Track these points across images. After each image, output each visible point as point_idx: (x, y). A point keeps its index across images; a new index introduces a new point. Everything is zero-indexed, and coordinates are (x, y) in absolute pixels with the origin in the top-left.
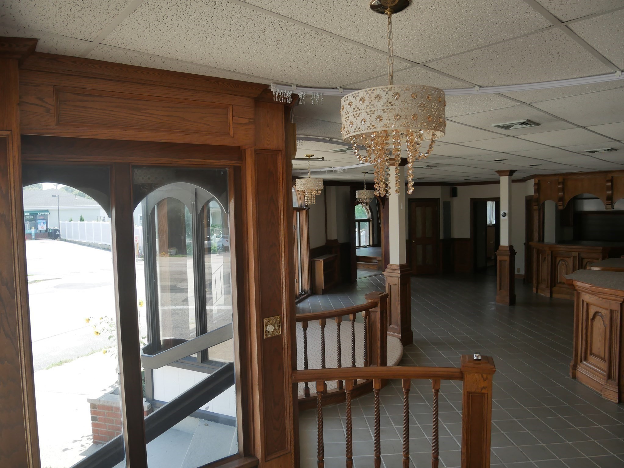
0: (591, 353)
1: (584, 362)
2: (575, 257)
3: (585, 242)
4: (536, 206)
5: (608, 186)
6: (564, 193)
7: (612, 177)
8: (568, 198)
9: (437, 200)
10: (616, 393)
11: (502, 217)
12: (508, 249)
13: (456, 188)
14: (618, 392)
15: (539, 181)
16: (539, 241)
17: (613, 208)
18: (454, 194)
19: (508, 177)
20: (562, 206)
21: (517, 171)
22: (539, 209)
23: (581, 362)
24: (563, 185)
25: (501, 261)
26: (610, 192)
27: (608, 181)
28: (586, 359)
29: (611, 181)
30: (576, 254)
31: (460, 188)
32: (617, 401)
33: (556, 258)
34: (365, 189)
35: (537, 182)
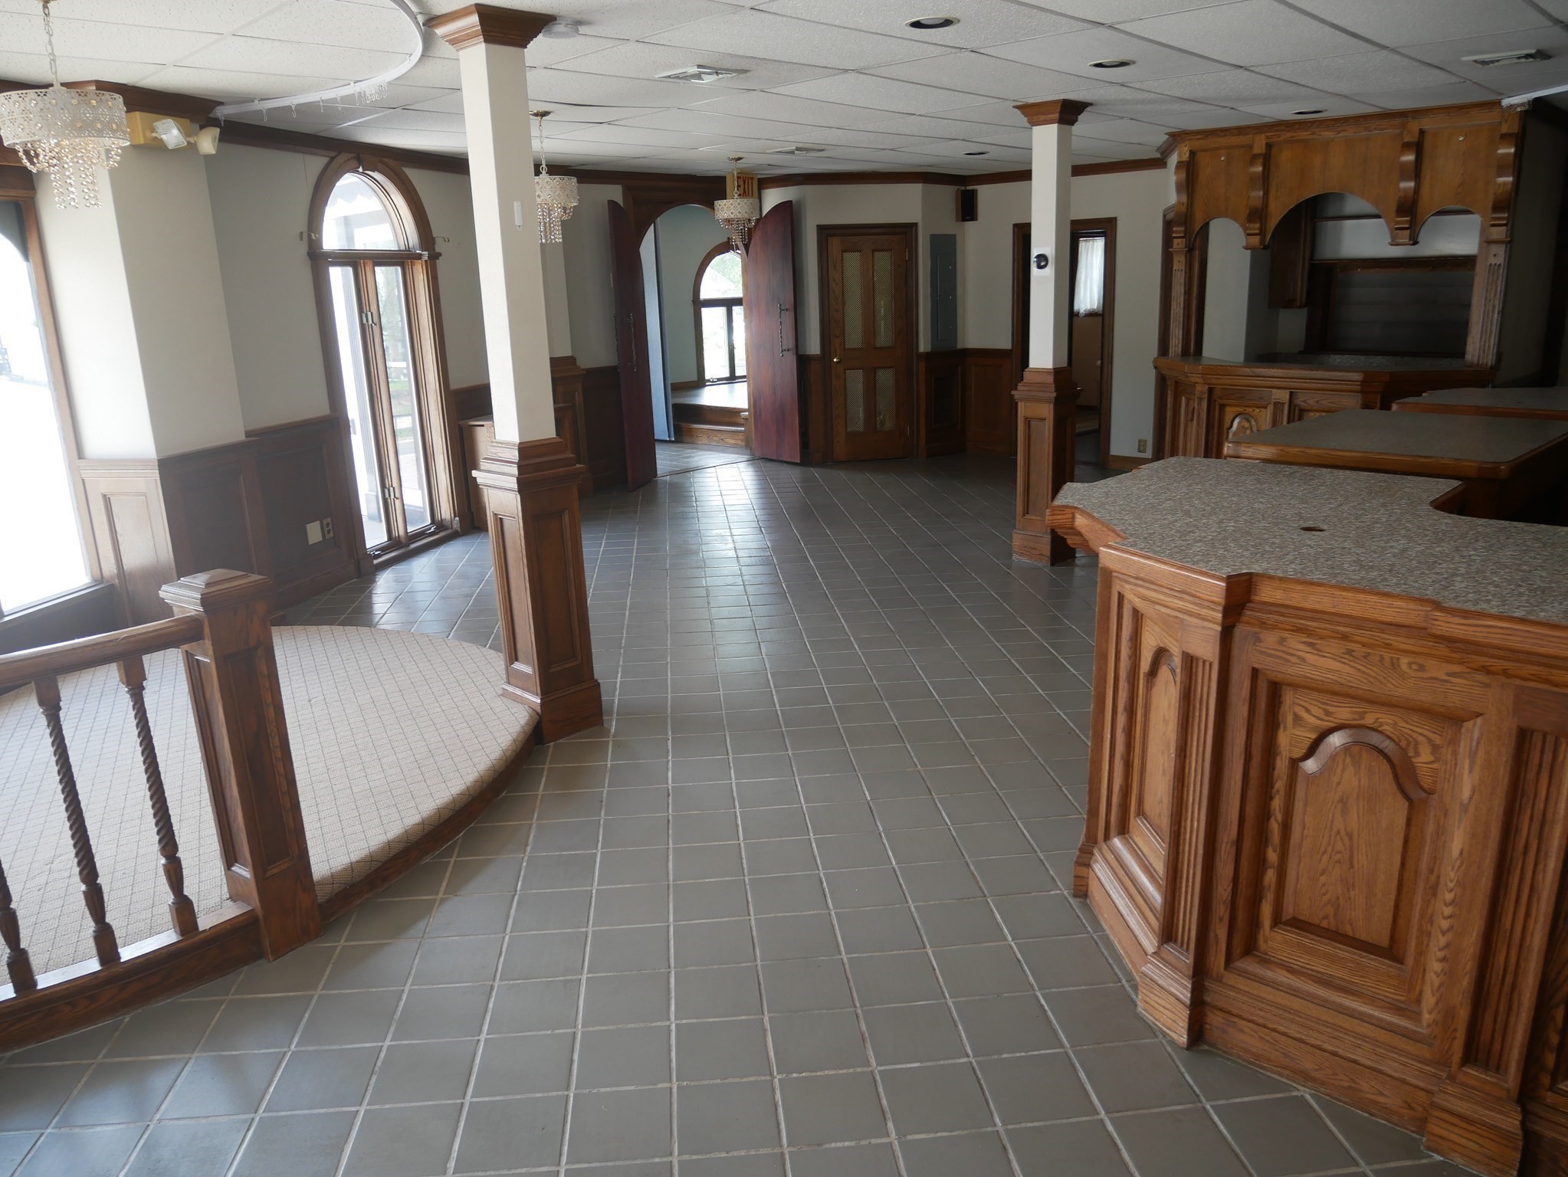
0: (1141, 813)
1: (1117, 842)
2: (1278, 405)
3: (1337, 359)
4: (1180, 240)
5: (1403, 165)
6: (1266, 193)
7: (1422, 132)
8: (1277, 211)
9: (906, 231)
10: (1181, 1006)
11: (1035, 271)
12: (1050, 379)
13: (974, 193)
14: (1188, 1002)
15: (1192, 153)
16: (1185, 352)
17: (1415, 243)
18: (968, 209)
19: (1055, 126)
20: (1259, 236)
21: (1088, 109)
22: (1190, 250)
23: (1107, 837)
24: (1266, 165)
25: (1028, 421)
26: (1412, 184)
27: (1406, 147)
28: (1123, 830)
29: (1418, 147)
30: (1283, 396)
31: (985, 194)
32: (1183, 1039)
33: (1222, 407)
34: (544, 172)
35: (1186, 157)
